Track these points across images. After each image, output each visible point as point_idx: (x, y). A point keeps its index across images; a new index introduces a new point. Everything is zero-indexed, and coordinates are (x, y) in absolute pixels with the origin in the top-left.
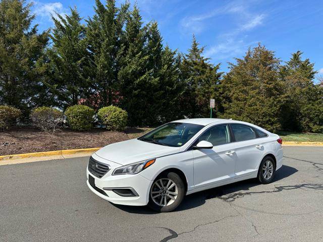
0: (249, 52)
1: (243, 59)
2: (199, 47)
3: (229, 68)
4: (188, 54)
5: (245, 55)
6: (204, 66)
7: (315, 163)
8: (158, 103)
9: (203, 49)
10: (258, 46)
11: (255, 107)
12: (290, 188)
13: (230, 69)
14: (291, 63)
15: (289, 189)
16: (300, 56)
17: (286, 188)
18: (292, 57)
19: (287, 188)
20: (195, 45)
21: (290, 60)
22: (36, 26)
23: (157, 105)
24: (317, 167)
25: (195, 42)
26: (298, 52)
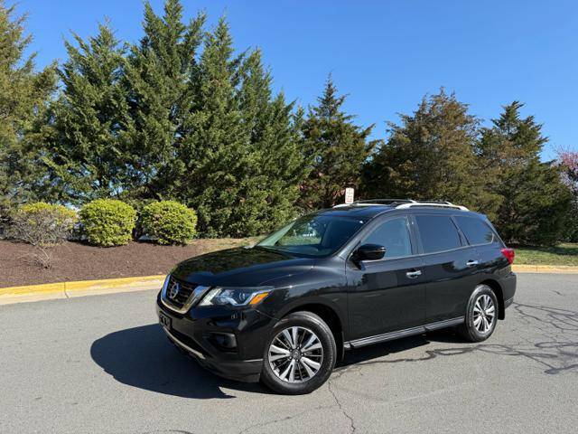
0: (424, 104)
1: (414, 116)
2: (336, 96)
3: (388, 131)
4: (317, 107)
5: (417, 109)
7: (520, 305)
9: (342, 100)
12: (451, 352)
13: (389, 134)
14: (501, 124)
15: (449, 354)
16: (518, 110)
17: (445, 352)
18: (504, 112)
19: (448, 352)
20: (330, 92)
21: (499, 117)
22: (34, 56)
24: (521, 312)
25: (330, 86)
26: (514, 104)
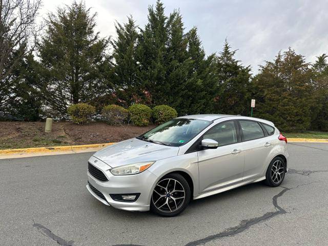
0: (279, 56)
1: (274, 62)
2: (231, 50)
3: (260, 70)
4: (220, 56)
5: (276, 59)
6: (236, 67)
8: (200, 102)
9: (234, 53)
10: (288, 50)
11: (287, 107)
14: (316, 66)
16: (325, 59)
18: (318, 60)
20: (227, 48)
21: (315, 63)
22: (98, 33)
23: (199, 105)
25: (226, 45)
26: (324, 55)
